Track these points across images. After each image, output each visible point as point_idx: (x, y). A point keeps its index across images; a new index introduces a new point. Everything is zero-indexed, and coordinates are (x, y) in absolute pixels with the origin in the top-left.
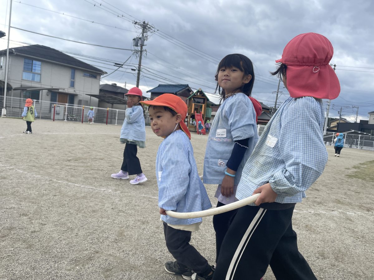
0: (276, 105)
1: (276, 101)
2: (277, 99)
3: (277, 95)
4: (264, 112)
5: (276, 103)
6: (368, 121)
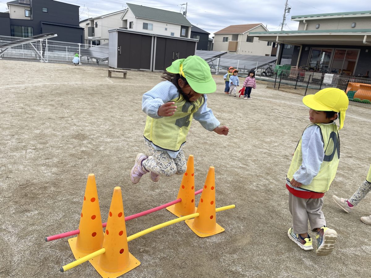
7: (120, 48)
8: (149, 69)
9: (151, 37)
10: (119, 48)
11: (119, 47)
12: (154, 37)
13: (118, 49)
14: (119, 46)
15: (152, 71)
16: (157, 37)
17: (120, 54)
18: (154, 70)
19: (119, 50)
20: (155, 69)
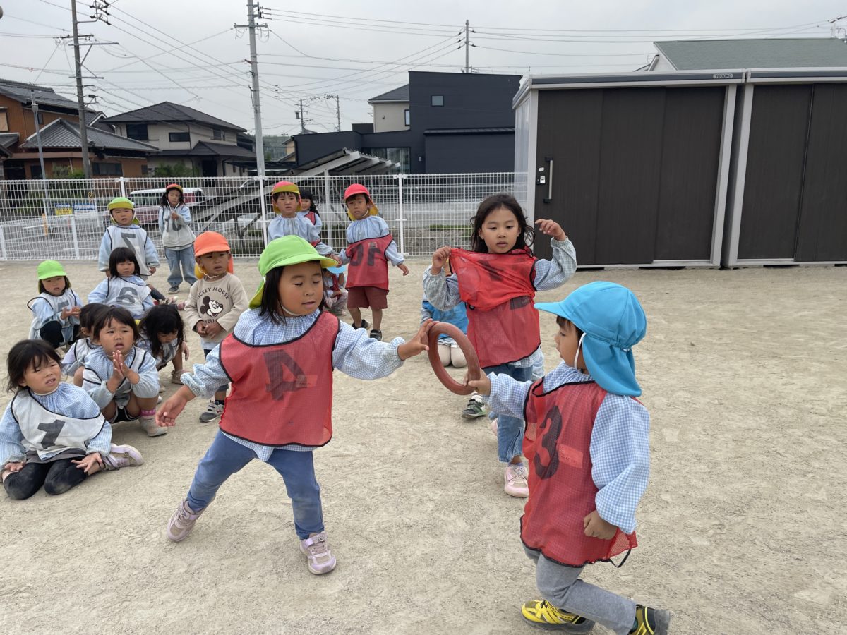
0: (80, 87)
1: (79, 72)
2: (78, 65)
3: (77, 48)
4: (60, 123)
6: (372, 125)
7: (546, 173)
8: (707, 255)
9: (722, 90)
10: (542, 174)
11: (541, 169)
12: (740, 89)
13: (538, 175)
14: (542, 160)
15: (724, 266)
16: (757, 87)
17: (546, 202)
18: (733, 260)
19: (543, 182)
20: (740, 256)
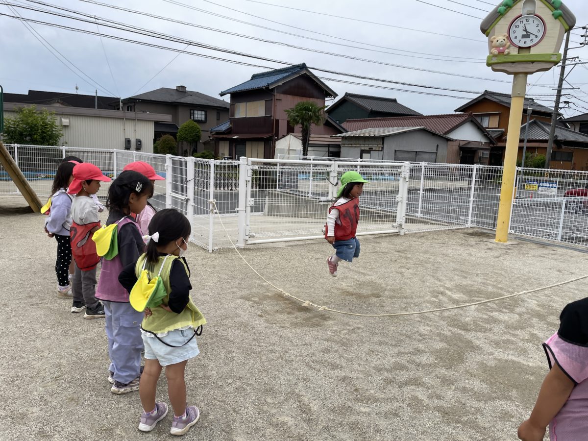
1: (560, 85)
5: (559, 91)
